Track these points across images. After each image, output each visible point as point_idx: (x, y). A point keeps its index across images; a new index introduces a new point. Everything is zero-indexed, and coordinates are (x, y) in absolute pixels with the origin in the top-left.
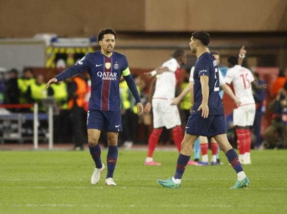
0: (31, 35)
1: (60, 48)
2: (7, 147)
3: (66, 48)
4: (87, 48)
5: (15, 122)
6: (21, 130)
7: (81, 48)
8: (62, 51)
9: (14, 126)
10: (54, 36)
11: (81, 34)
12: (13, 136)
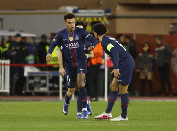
0: (57, 7)
1: (80, 17)
2: (37, 98)
3: (85, 17)
4: (102, 17)
5: (44, 78)
6: (49, 85)
7: (97, 17)
8: (82, 19)
9: (43, 81)
10: (76, 8)
11: (97, 6)
12: (42, 89)
